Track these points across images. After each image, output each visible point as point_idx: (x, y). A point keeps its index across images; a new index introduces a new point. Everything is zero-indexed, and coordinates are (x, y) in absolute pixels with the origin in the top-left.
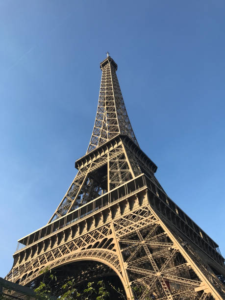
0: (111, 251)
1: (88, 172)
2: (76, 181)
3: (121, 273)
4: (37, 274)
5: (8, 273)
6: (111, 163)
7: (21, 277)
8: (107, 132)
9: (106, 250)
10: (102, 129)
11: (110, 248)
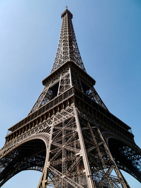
0: (48, 134)
1: (49, 87)
2: (42, 93)
3: (48, 146)
4: (14, 147)
5: (3, 147)
6: (62, 80)
7: (7, 150)
8: (62, 60)
9: (46, 133)
10: (59, 58)
11: (48, 132)
